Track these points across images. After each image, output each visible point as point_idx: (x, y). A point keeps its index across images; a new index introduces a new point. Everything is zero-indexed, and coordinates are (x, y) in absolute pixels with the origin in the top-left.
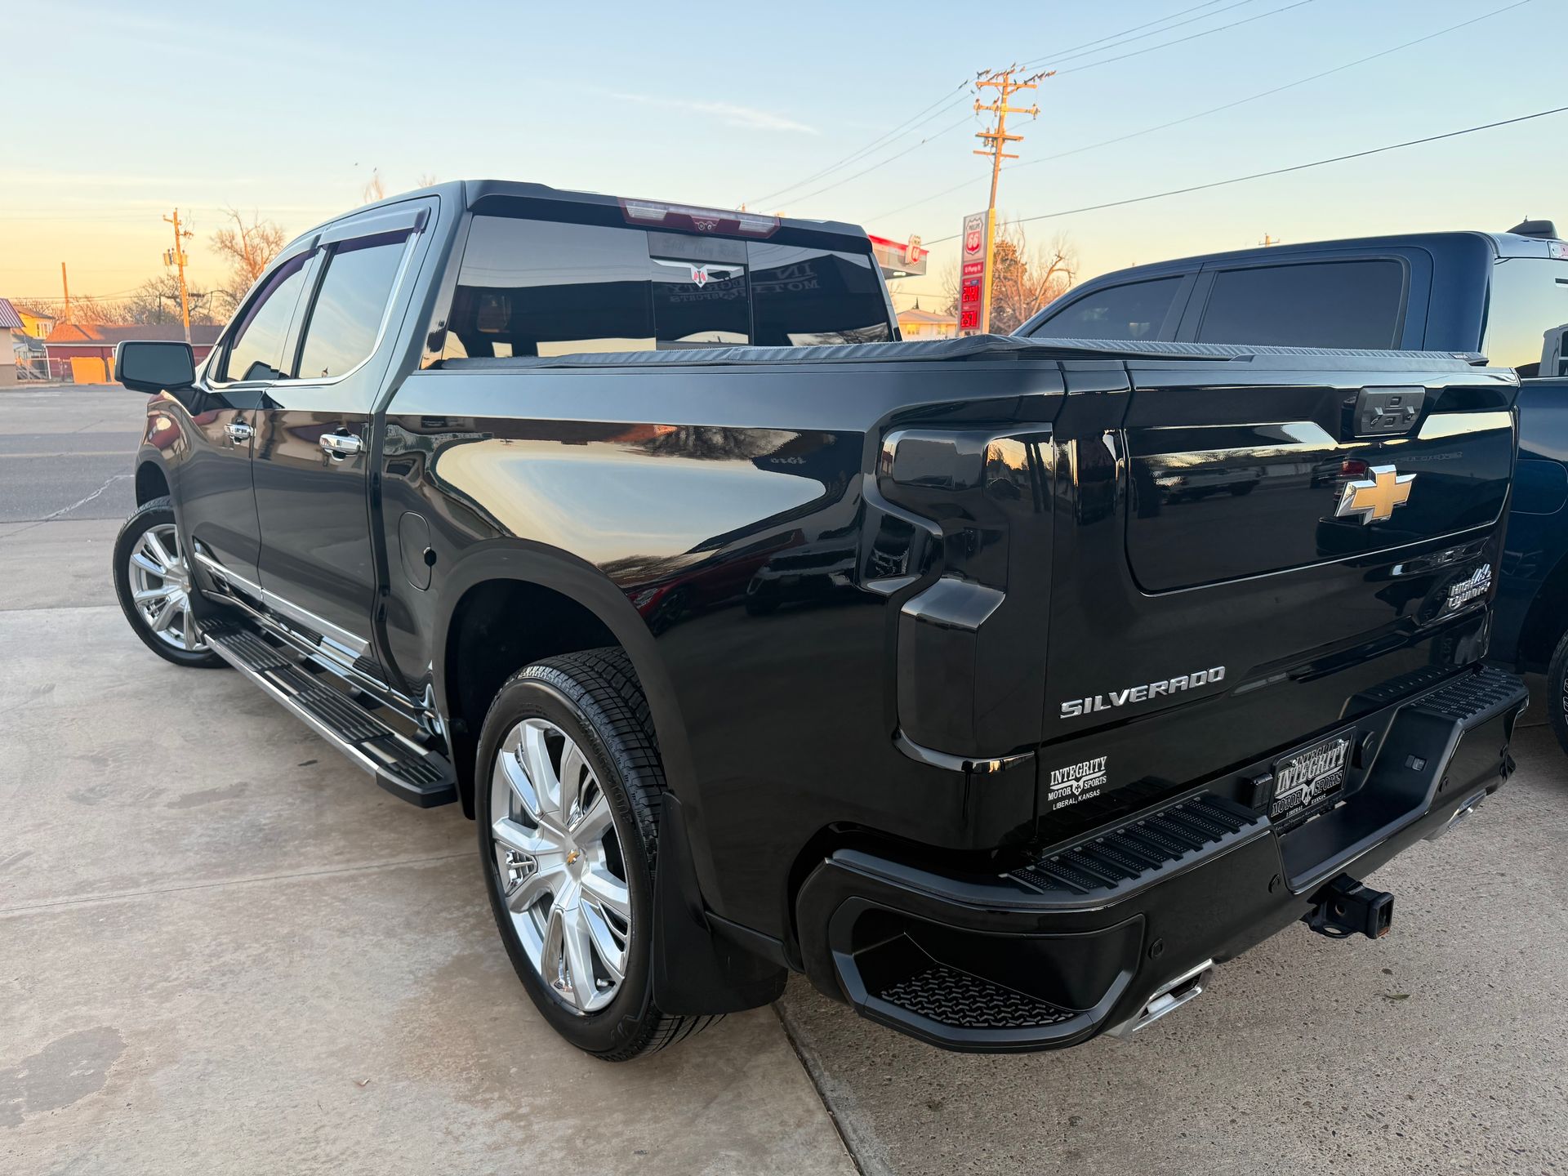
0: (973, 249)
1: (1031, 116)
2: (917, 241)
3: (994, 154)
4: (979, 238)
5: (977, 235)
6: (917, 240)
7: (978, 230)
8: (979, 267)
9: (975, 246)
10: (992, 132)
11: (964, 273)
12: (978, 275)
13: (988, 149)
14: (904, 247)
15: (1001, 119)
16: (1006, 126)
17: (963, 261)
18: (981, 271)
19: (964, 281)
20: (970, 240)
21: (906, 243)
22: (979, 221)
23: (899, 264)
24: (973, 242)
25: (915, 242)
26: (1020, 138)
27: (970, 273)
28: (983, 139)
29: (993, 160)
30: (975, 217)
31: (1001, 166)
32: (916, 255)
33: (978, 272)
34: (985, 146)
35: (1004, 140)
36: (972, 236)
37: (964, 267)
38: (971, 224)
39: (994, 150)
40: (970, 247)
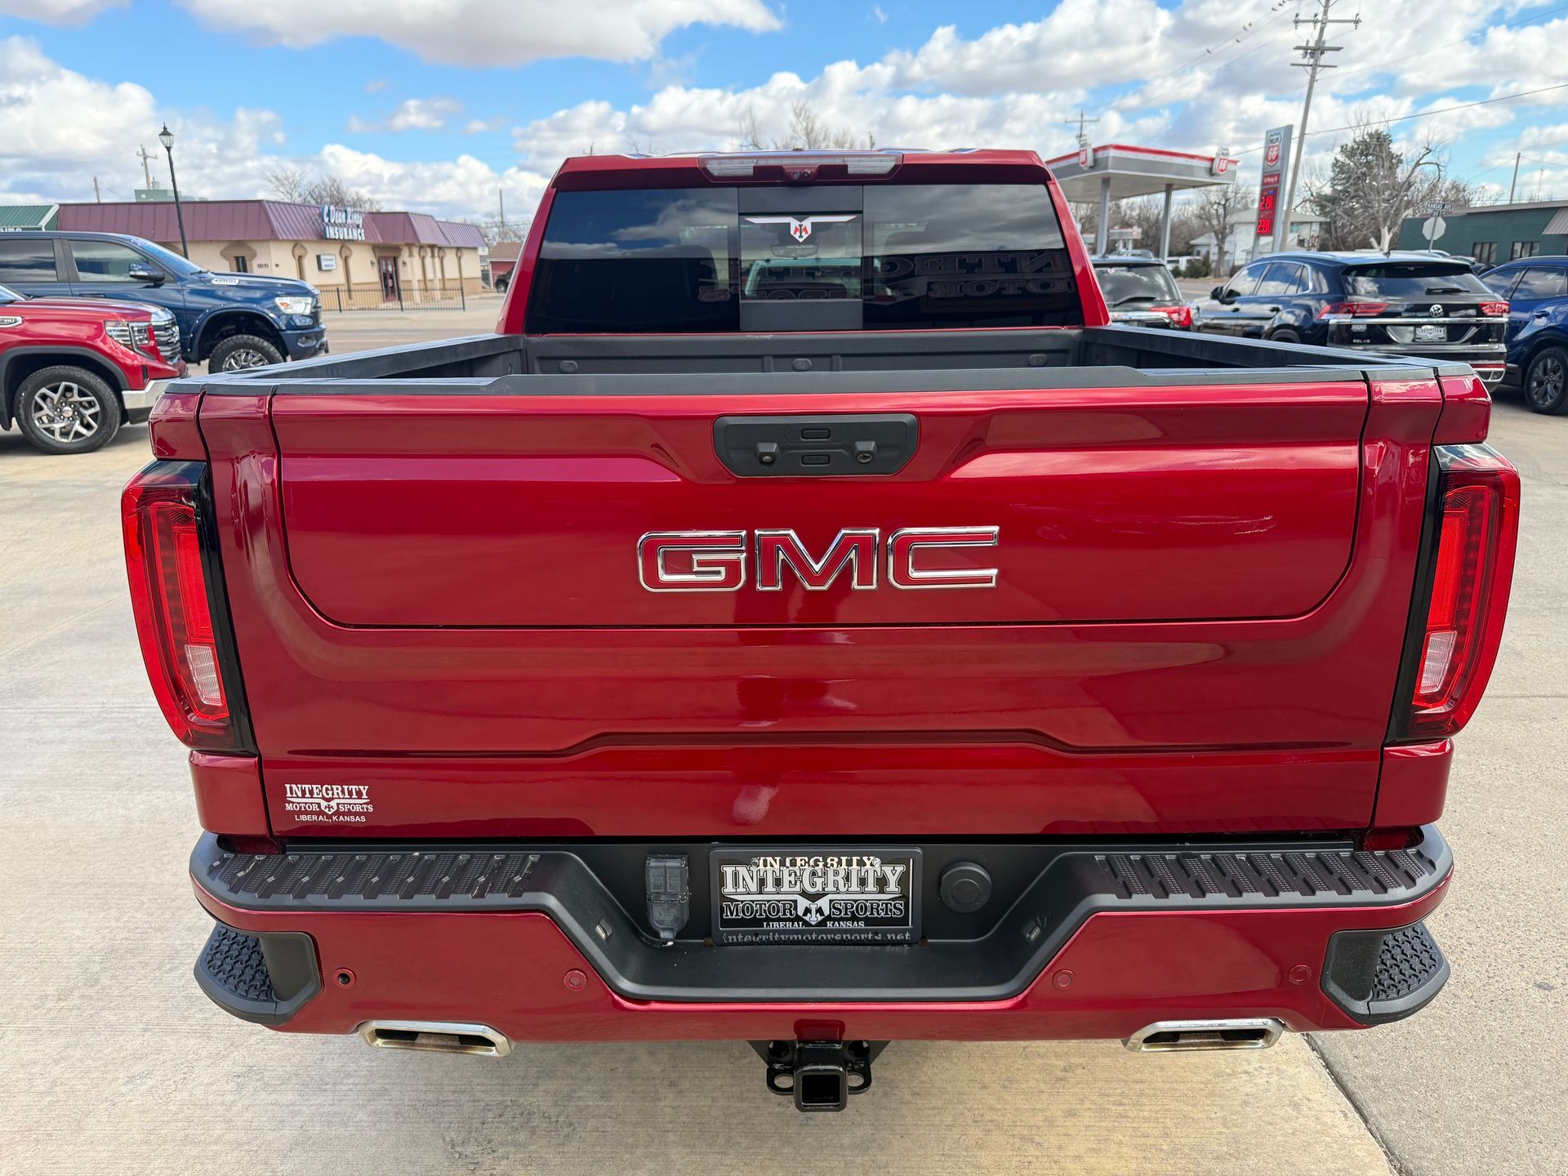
0: (1272, 160)
1: (1353, 25)
2: (1224, 153)
3: (1311, 65)
4: (1278, 151)
5: (1276, 148)
6: (1226, 152)
7: (1277, 144)
8: (1276, 178)
9: (1274, 158)
10: (1312, 44)
11: (1263, 184)
12: (1275, 186)
13: (1305, 61)
14: (1212, 160)
15: (1322, 30)
16: (1325, 37)
17: (1264, 173)
18: (1278, 182)
19: (1262, 191)
20: (1270, 153)
21: (1214, 156)
22: (1278, 136)
23: (1207, 175)
24: (1273, 154)
25: (1223, 154)
26: (1342, 48)
27: (1268, 183)
28: (1302, 52)
29: (1310, 73)
30: (1277, 132)
31: (1317, 77)
32: (1223, 166)
33: (1275, 183)
34: (1304, 58)
35: (1322, 53)
36: (1272, 149)
37: (1265, 176)
38: (1272, 138)
39: (1312, 61)
40: (1269, 159)
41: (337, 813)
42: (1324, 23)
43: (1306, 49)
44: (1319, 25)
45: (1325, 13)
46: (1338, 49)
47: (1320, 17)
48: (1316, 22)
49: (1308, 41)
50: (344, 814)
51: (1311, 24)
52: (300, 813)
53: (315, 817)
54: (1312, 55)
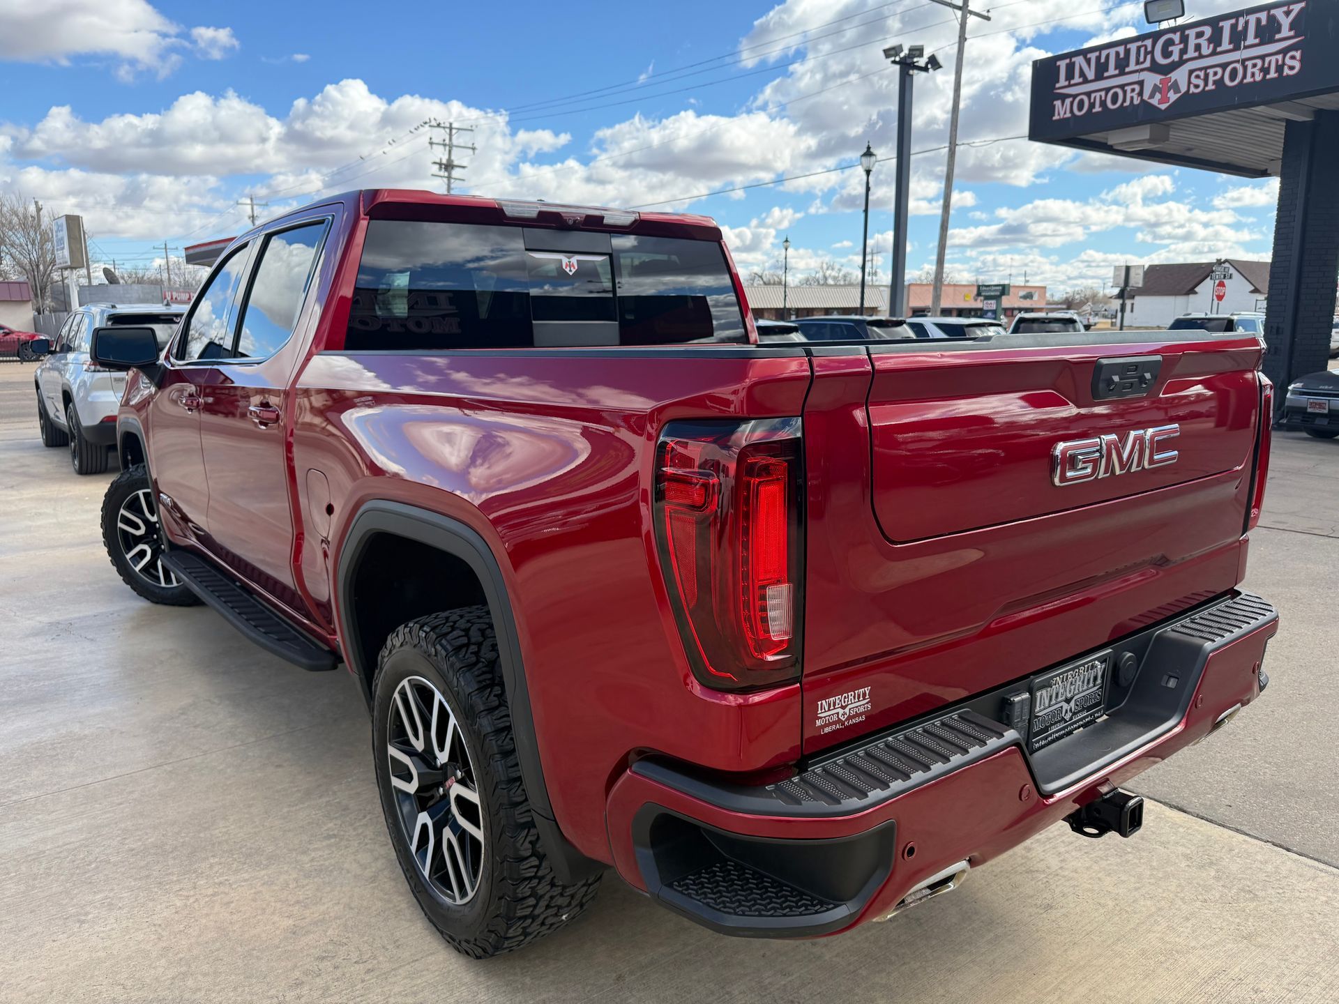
41: (850, 718)
42: (451, 147)
43: (440, 164)
44: (447, 148)
45: (450, 139)
46: (464, 167)
47: (447, 142)
48: (445, 145)
49: (441, 159)
50: (854, 717)
51: (442, 148)
52: (826, 725)
53: (834, 727)
54: (446, 169)
